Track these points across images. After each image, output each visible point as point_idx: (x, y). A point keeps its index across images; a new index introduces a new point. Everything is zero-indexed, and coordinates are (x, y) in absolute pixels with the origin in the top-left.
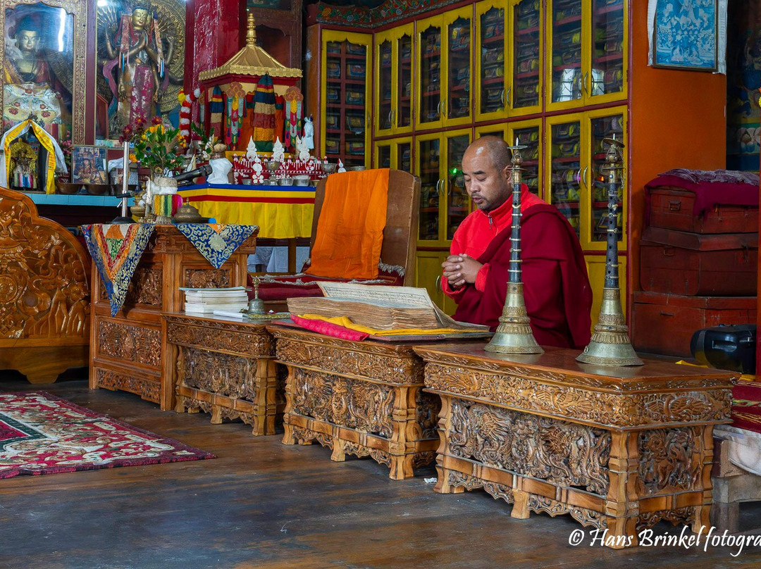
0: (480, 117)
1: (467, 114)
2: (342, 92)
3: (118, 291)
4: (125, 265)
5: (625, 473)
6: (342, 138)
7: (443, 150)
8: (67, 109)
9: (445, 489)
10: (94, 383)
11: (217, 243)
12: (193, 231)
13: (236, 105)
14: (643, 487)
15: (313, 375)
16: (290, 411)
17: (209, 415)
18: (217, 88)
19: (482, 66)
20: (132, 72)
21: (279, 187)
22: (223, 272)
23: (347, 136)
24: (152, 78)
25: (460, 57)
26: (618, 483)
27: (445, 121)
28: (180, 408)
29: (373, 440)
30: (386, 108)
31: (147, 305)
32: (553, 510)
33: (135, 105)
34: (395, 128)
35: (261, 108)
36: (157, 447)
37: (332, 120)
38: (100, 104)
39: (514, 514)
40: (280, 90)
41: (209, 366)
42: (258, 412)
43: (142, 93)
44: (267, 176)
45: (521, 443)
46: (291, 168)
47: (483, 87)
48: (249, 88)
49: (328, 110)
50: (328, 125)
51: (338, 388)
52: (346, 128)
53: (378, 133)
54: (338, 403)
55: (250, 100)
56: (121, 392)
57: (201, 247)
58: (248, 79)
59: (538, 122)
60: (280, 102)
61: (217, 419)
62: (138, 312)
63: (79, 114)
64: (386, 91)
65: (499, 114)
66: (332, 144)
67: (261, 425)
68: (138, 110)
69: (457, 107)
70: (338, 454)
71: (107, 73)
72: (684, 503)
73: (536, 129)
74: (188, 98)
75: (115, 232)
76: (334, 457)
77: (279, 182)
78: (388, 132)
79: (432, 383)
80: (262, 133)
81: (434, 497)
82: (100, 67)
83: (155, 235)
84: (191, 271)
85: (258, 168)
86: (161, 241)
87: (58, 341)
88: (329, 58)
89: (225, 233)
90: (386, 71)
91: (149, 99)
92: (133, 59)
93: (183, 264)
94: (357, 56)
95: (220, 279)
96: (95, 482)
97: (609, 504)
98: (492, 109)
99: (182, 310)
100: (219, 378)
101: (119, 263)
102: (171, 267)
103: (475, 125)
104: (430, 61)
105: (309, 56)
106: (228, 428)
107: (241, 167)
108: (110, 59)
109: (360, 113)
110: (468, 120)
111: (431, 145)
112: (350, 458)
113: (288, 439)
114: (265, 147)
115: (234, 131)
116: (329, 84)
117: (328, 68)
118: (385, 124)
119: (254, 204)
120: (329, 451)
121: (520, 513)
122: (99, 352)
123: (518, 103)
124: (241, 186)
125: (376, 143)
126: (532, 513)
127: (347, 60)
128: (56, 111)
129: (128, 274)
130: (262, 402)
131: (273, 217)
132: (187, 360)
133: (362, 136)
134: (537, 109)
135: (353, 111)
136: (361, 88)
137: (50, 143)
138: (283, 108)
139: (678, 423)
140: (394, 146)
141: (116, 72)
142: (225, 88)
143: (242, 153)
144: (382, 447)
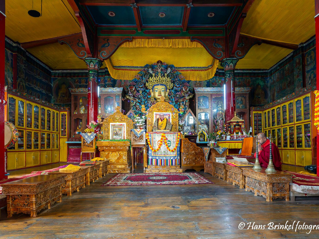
0: (283, 125)
1: (280, 125)
2: (257, 122)
3: (207, 157)
4: (207, 154)
5: (269, 190)
6: (258, 130)
7: (276, 131)
8: (208, 128)
9: (246, 190)
10: (205, 171)
11: (221, 150)
12: (216, 149)
13: (232, 127)
14: (274, 192)
15: (230, 172)
16: (228, 177)
17: (218, 177)
18: (229, 124)
19: (283, 116)
20: (219, 121)
21: (239, 140)
22: (222, 155)
23: (258, 129)
24: (223, 122)
25: (279, 114)
26: (268, 191)
27: (276, 126)
28: (215, 176)
29: (238, 182)
30: (266, 124)
31: (211, 160)
32: (260, 195)
33: (220, 127)
34: (267, 128)
35: (237, 127)
36: (207, 181)
37: (255, 127)
38: (214, 127)
39: (255, 195)
40: (240, 124)
41: (218, 170)
42: (224, 177)
43: (221, 124)
44: (237, 138)
45: (256, 184)
46: (242, 136)
47: (283, 119)
48: (234, 124)
49: (255, 125)
50: (255, 128)
51: (233, 174)
52: (258, 128)
53: (265, 129)
54: (233, 176)
55: (235, 126)
56: (208, 173)
57: (218, 151)
58: (234, 122)
59: (293, 126)
60: (240, 126)
61: (219, 178)
62: (210, 161)
63: (210, 129)
64: (266, 121)
65: (286, 124)
66: (255, 131)
67: (225, 179)
68: (221, 127)
69: (278, 123)
70: (234, 184)
71: (215, 122)
72: (283, 195)
73: (293, 127)
74: (226, 126)
75: (206, 149)
76: (233, 184)
77: (239, 139)
78: (266, 128)
79: (244, 173)
80: (237, 131)
81: (245, 192)
82: (214, 121)
83: (211, 150)
84: (217, 155)
85: (235, 137)
86: (212, 150)
87: (200, 165)
88: (254, 116)
89: (222, 149)
90: (265, 118)
91: (222, 126)
92: (219, 119)
93: (215, 154)
94: (260, 115)
95: (222, 156)
96: (195, 186)
97: (267, 194)
98: (285, 124)
99: (215, 161)
100: (219, 171)
101: (207, 153)
102: (213, 154)
103: (282, 127)
104: (273, 115)
105: (251, 116)
106: (221, 179)
107: (233, 137)
108: (215, 119)
109: (261, 125)
110: (280, 126)
111: (274, 131)
112: (235, 185)
113: (228, 181)
114: (237, 133)
115: (232, 131)
116: (254, 121)
117: (254, 118)
118: (266, 127)
119: (235, 143)
120: (233, 183)
121: (256, 195)
122: (205, 167)
123: (290, 122)
124: (233, 140)
125: (264, 130)
126: (258, 195)
127: (258, 116)
128: (207, 128)
129: (208, 155)
130: (225, 175)
131: (238, 145)
132: (216, 169)
133: (262, 129)
134: (293, 123)
135: (260, 125)
136: (261, 121)
137: (205, 133)
138: (241, 127)
139: (280, 182)
140: (267, 131)
141: (217, 121)
142: (231, 124)
143: (233, 135)
144: (239, 183)
